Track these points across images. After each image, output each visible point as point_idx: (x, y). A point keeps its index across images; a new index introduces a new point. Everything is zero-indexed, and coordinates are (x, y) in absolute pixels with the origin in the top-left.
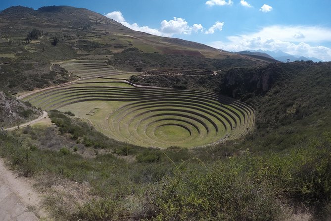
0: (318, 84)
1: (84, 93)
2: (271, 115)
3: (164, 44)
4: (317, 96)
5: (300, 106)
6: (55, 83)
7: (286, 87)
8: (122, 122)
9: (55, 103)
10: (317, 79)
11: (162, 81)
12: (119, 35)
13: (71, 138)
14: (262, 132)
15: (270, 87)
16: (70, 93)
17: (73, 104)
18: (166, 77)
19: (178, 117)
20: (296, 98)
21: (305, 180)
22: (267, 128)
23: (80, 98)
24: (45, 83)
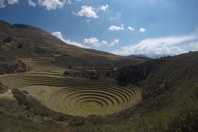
0: (175, 68)
1: (35, 80)
2: (151, 90)
3: (85, 52)
4: (176, 75)
5: (167, 82)
6: (17, 71)
7: (157, 72)
8: (59, 100)
9: (17, 84)
10: (175, 65)
11: (83, 75)
12: (59, 46)
13: (26, 108)
14: (147, 101)
15: (148, 74)
16: (27, 79)
17: (28, 86)
18: (86, 72)
19: (94, 96)
20: (164, 78)
21: (176, 127)
22: (149, 98)
23: (33, 83)
24: (12, 71)
